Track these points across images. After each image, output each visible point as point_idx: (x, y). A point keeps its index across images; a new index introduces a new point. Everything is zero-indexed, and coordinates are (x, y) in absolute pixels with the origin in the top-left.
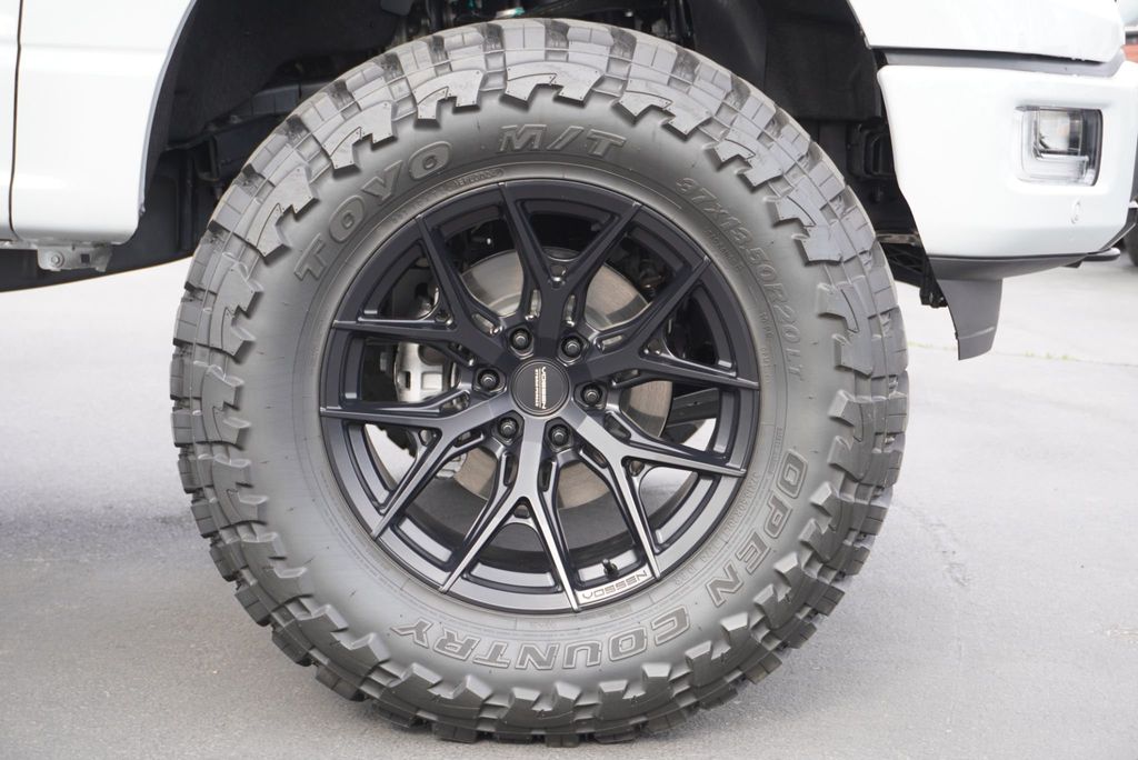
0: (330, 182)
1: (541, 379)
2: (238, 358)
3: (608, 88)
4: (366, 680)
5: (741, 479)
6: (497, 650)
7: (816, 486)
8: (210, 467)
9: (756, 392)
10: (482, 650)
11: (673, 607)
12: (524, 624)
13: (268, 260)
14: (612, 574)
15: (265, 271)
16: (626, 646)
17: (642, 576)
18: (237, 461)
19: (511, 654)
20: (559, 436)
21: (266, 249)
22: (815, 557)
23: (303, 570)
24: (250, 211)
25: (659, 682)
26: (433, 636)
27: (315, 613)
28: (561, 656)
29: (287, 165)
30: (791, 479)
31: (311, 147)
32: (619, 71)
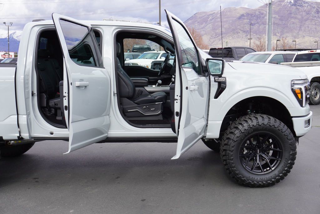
0: (241, 134)
1: (258, 151)
2: (232, 151)
3: (268, 123)
4: (244, 182)
5: (281, 160)
6: (257, 179)
7: (289, 161)
8: (229, 162)
9: (282, 152)
10: (256, 179)
11: (274, 173)
12: (259, 176)
13: (235, 142)
14: (267, 170)
15: (235, 143)
16: (270, 178)
17: (271, 170)
18: (232, 161)
19: (259, 179)
20: (260, 156)
21: (235, 140)
22: (289, 168)
23: (238, 172)
24: (233, 137)
25: (273, 181)
26: (251, 177)
27: (239, 176)
28: (264, 179)
29: (237, 132)
30: (286, 160)
31: (239, 130)
32: (269, 122)
